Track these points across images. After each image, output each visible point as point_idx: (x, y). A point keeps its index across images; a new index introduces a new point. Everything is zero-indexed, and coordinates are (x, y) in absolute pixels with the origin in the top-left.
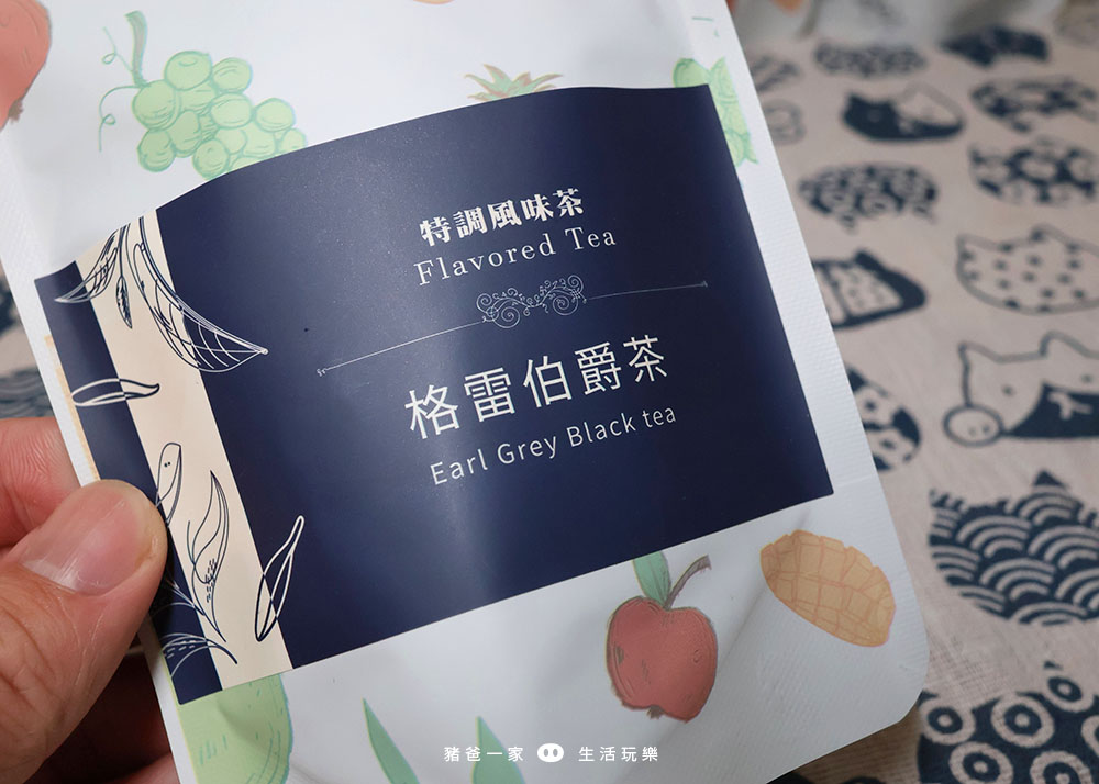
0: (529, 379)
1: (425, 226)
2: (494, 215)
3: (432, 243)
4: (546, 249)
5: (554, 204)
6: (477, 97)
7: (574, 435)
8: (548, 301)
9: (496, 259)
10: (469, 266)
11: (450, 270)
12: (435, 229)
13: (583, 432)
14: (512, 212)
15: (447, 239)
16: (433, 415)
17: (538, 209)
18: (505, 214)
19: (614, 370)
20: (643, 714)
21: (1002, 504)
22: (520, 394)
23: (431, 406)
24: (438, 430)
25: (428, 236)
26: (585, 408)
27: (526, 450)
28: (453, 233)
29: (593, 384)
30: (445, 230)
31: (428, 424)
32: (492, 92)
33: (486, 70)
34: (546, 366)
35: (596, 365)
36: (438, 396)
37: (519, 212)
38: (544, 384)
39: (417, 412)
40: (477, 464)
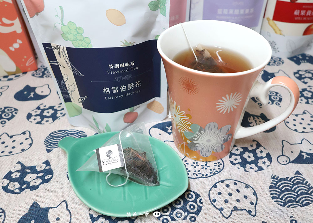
0: (121, 88)
1: (110, 65)
2: (121, 65)
3: (110, 68)
4: (127, 71)
5: (130, 64)
6: (122, 46)
7: (125, 95)
8: (126, 78)
9: (119, 72)
10: (115, 72)
11: (112, 73)
12: (111, 66)
13: (127, 94)
14: (123, 65)
15: (113, 68)
16: (107, 91)
17: (127, 65)
18: (122, 65)
19: (133, 86)
20: (127, 123)
21: (288, 178)
22: (119, 90)
23: (106, 90)
24: (107, 93)
25: (110, 67)
26: (128, 91)
27: (119, 97)
28: (114, 67)
29: (130, 88)
30: (113, 67)
31: (106, 92)
32: (125, 45)
33: (124, 41)
34: (124, 86)
35: (131, 86)
36: (108, 89)
37: (124, 65)
38: (123, 89)
39: (104, 90)
40: (112, 98)
